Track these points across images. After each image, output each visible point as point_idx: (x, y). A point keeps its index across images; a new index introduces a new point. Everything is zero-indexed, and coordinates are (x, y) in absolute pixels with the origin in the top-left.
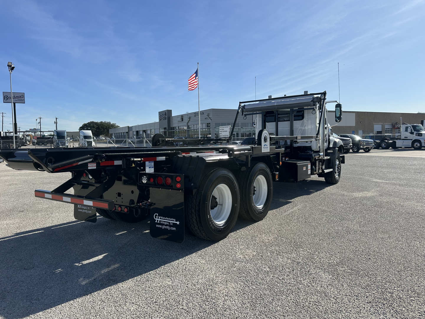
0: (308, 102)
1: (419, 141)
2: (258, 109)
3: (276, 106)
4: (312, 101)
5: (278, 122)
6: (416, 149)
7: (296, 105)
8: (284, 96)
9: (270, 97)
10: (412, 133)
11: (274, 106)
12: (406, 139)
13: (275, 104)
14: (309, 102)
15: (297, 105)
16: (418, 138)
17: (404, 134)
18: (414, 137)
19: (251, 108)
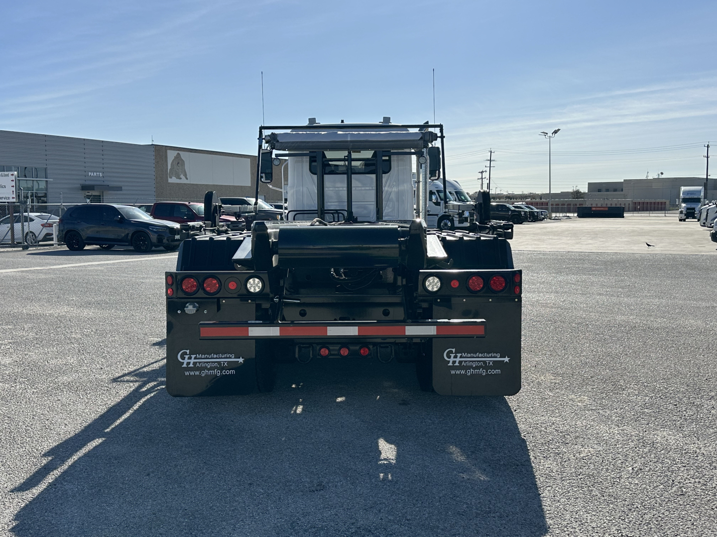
0: (414, 140)
2: (311, 144)
3: (351, 142)
4: (421, 138)
5: (352, 175)
7: (391, 143)
8: (339, 123)
9: (312, 120)
11: (347, 142)
13: (349, 139)
14: (416, 140)
15: (393, 143)
19: (293, 142)
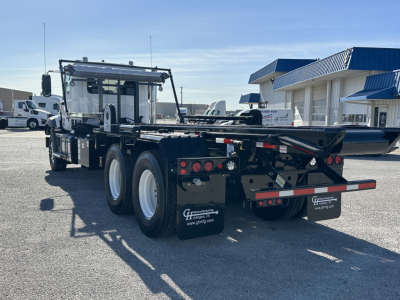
1: (35, 120)
4: (161, 76)
6: (32, 129)
9: (85, 58)
10: (27, 110)
12: (19, 117)
14: (158, 77)
16: (33, 116)
17: (17, 111)
18: (30, 115)
